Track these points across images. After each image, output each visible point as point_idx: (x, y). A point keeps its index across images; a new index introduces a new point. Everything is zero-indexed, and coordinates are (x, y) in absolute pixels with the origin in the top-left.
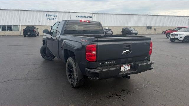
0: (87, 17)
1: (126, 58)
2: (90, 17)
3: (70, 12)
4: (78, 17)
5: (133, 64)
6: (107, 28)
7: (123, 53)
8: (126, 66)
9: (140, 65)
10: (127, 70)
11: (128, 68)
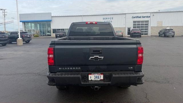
0: (144, 17)
1: (97, 65)
2: (147, 17)
3: (126, 14)
4: (134, 17)
5: (107, 73)
6: (168, 28)
7: (90, 59)
8: (96, 75)
9: (114, 75)
10: (99, 79)
11: (100, 77)
